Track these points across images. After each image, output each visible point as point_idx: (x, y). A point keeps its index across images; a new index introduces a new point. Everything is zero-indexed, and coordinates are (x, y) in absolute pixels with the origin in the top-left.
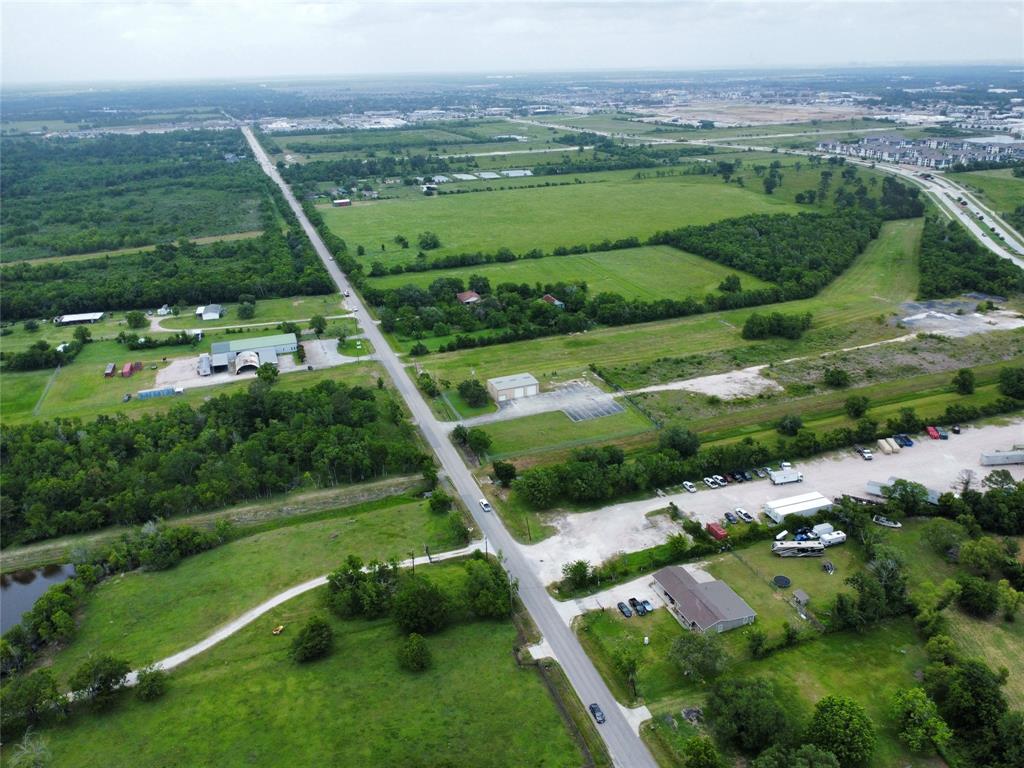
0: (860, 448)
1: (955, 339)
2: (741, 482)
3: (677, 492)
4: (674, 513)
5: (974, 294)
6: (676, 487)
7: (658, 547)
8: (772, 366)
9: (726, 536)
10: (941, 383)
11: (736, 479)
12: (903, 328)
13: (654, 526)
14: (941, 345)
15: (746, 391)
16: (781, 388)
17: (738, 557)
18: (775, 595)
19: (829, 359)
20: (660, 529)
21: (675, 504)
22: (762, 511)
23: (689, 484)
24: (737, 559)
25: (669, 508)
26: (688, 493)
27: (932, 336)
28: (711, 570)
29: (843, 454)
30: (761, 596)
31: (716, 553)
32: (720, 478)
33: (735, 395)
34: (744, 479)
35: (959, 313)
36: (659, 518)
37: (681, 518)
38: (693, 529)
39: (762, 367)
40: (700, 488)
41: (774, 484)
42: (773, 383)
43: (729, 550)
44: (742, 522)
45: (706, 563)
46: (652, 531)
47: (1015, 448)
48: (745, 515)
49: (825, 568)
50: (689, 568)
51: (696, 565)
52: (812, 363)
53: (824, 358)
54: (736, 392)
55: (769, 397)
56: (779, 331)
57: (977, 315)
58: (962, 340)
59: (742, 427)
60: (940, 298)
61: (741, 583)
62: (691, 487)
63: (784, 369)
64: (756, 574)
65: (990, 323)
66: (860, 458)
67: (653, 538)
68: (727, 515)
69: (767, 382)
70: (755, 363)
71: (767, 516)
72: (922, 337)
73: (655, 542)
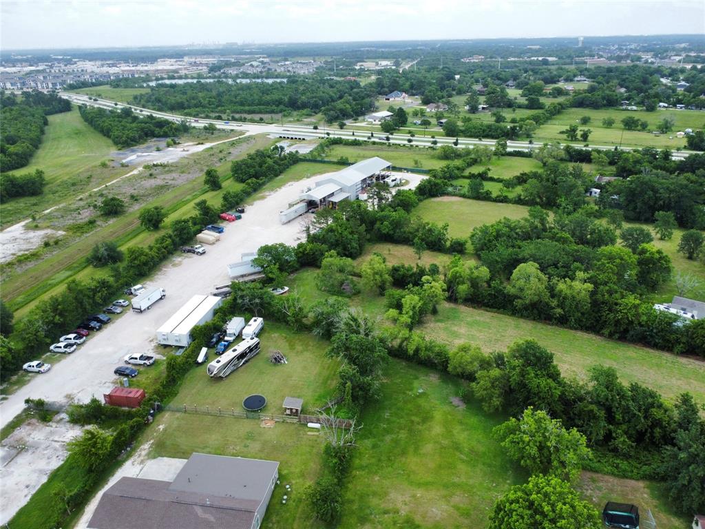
0: (188, 248)
1: (172, 163)
2: (100, 329)
3: (21, 383)
4: (41, 412)
5: (155, 139)
6: (14, 378)
7: (54, 476)
8: (34, 219)
9: (143, 395)
10: (193, 189)
11: (92, 329)
12: (127, 166)
13: (21, 448)
14: (167, 169)
15: (25, 247)
16: (61, 233)
17: (178, 411)
18: (263, 425)
19: (87, 199)
20: (35, 447)
21: (35, 397)
22: (153, 344)
23: (35, 363)
24: (178, 415)
25: (25, 410)
26: (40, 378)
27: (154, 165)
28: (161, 450)
29: (177, 259)
30: (250, 436)
31: (147, 424)
32: (72, 336)
33: (14, 254)
34: (103, 323)
35: (158, 150)
36: (21, 432)
37: (57, 413)
38: (90, 414)
39: (23, 223)
40: (52, 361)
41: (141, 312)
42: (49, 231)
43: (160, 409)
44: (142, 369)
45: (145, 447)
46: (23, 459)
47: (291, 206)
48: (142, 358)
49: (277, 360)
50: (130, 469)
51: (135, 458)
52: (73, 207)
53: (81, 199)
54: (13, 252)
55: (56, 243)
56: (17, 192)
57: (170, 149)
58: (177, 162)
59: (48, 279)
60: (135, 146)
61: (214, 439)
62: (38, 366)
63: (49, 217)
64: (219, 416)
65: (184, 150)
66: (195, 256)
67: (33, 467)
68: (119, 372)
69: (41, 233)
70: (12, 223)
71: (166, 346)
72: (147, 167)
73: (41, 472)
